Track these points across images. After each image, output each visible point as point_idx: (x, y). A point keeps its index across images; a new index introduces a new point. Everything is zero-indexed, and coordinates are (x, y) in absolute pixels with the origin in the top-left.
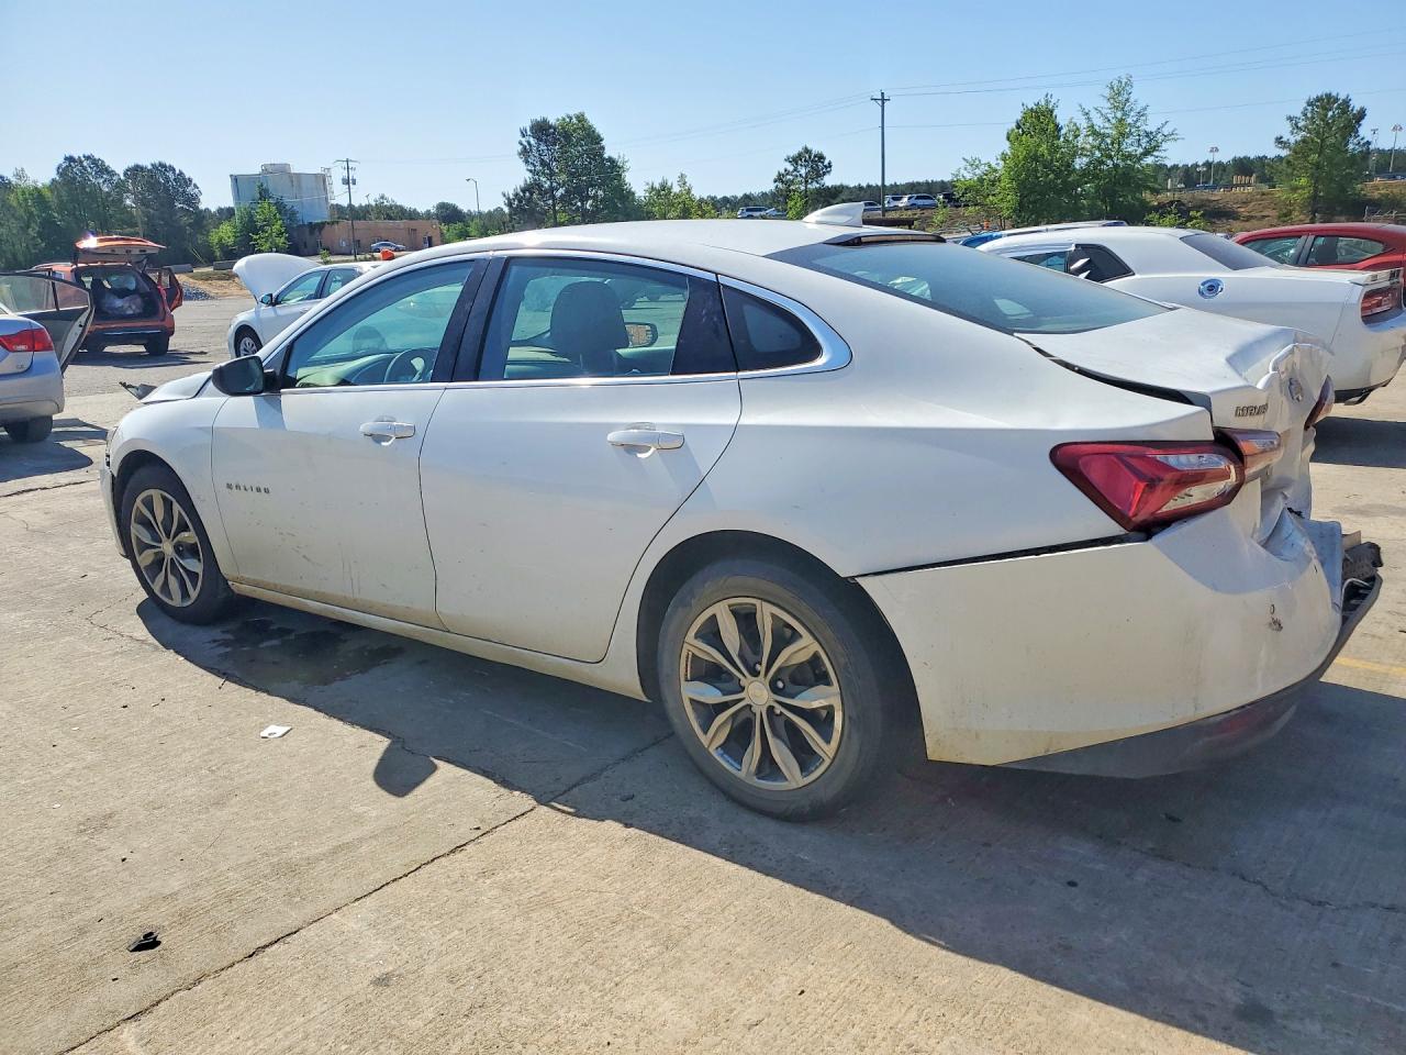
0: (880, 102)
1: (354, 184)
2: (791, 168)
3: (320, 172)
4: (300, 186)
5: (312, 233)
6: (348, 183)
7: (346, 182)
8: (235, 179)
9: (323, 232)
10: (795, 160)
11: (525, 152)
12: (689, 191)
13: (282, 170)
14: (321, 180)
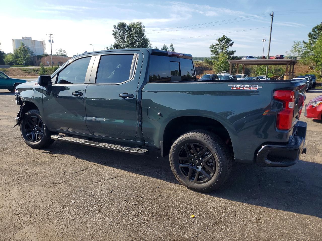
0: (272, 17)
1: (53, 42)
2: (218, 43)
3: (42, 41)
4: (35, 44)
5: (38, 59)
6: (51, 42)
7: (50, 41)
8: (13, 40)
9: (42, 59)
10: (219, 40)
11: (115, 35)
12: (173, 50)
13: (29, 39)
14: (42, 43)
